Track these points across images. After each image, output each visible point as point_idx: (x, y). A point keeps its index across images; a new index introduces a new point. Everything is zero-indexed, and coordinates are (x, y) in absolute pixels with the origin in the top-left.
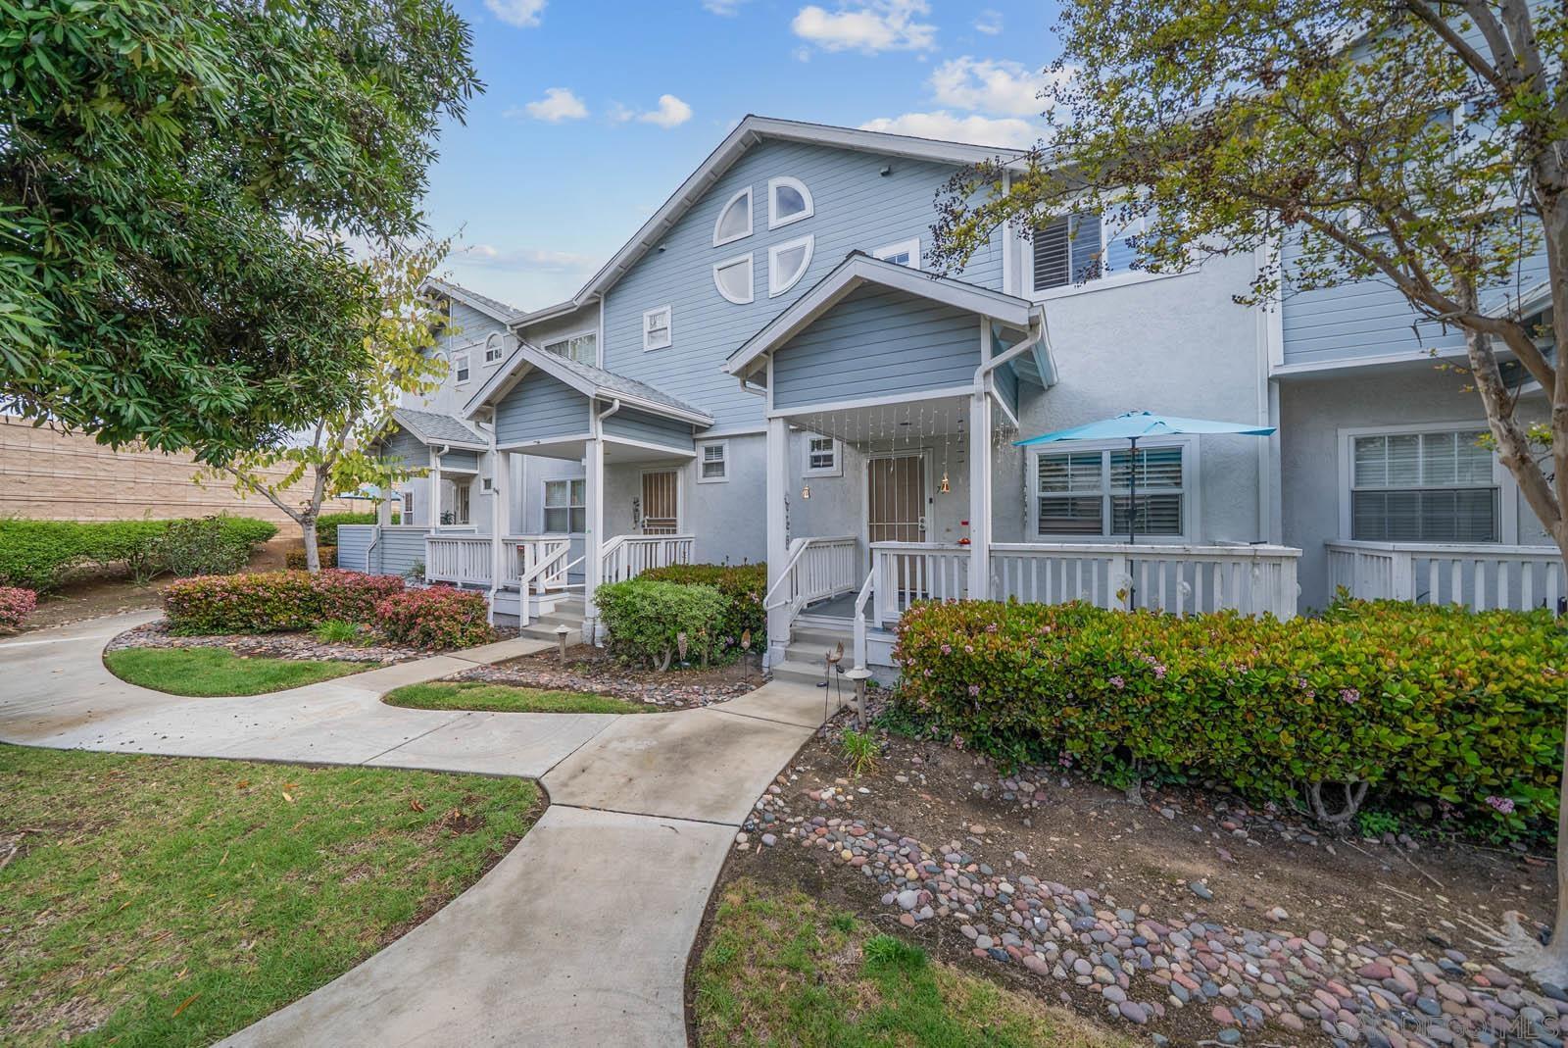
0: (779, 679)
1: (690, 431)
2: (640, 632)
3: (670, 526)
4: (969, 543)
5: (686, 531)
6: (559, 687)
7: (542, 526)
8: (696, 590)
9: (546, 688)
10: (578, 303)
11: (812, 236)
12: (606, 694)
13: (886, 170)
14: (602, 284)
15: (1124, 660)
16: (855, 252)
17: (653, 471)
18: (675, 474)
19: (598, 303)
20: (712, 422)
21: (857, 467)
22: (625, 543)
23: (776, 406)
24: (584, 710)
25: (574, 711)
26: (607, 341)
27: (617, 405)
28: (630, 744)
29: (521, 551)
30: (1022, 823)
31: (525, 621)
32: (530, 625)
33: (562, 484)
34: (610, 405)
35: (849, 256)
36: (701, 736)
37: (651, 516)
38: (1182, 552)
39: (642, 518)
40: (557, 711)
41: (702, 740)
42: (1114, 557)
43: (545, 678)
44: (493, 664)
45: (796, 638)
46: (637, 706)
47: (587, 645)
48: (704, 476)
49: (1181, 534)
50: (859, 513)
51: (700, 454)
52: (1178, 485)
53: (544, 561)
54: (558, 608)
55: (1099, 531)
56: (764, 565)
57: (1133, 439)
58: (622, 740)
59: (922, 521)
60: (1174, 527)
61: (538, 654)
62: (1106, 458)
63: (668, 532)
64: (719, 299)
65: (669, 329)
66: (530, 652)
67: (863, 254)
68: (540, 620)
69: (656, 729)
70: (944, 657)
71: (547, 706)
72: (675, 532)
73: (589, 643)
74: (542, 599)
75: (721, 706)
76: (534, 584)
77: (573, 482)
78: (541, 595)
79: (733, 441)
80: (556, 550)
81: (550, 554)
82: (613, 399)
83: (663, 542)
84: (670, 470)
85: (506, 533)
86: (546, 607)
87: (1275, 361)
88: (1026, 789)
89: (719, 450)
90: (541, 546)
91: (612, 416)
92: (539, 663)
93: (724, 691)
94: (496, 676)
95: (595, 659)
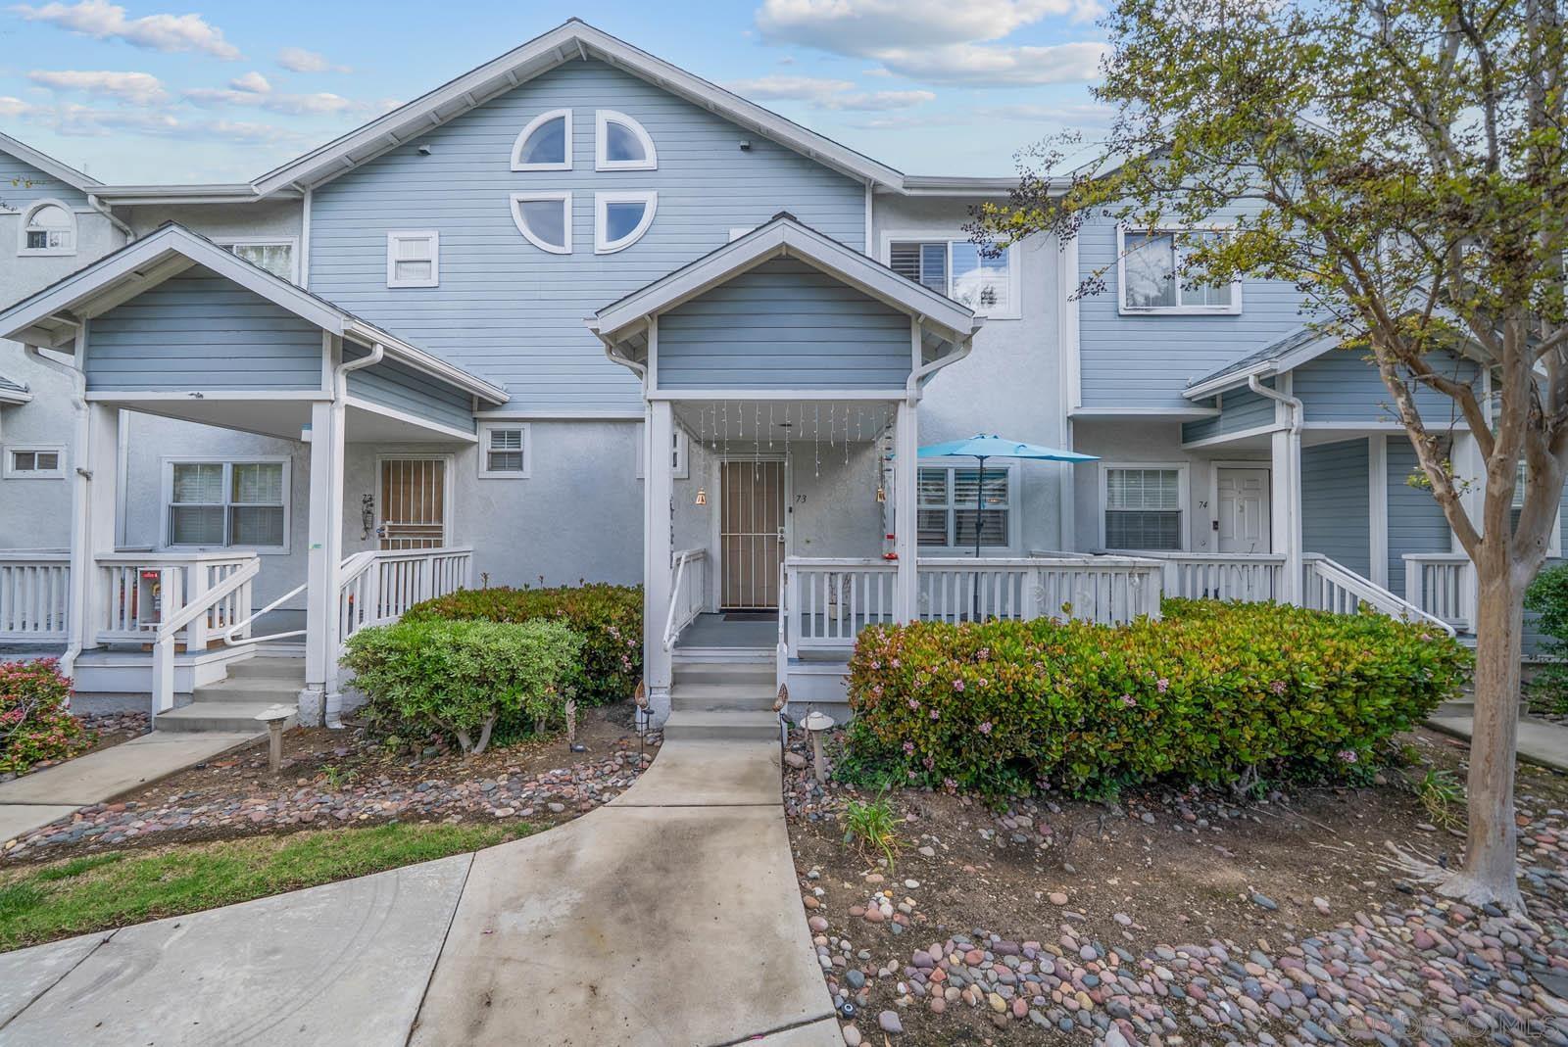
0: (672, 738)
1: (471, 404)
2: (448, 702)
3: (434, 536)
4: (896, 558)
5: (457, 542)
6: (302, 824)
7: (163, 535)
8: (540, 629)
9: (282, 832)
10: (264, 191)
11: (655, 193)
12: (410, 816)
13: (747, 144)
14: (311, 174)
15: (1133, 677)
16: (784, 215)
17: (401, 457)
18: (441, 464)
19: (300, 202)
20: (506, 398)
21: (708, 468)
22: (377, 564)
23: (660, 385)
24: (394, 861)
25: (374, 869)
26: (316, 260)
27: (379, 353)
28: (535, 911)
29: (152, 580)
30: (1062, 869)
31: (164, 701)
32: (176, 706)
33: (216, 468)
34: (369, 352)
35: (776, 218)
36: (642, 858)
37: (396, 520)
38: (1082, 564)
39: (378, 524)
40: (336, 878)
41: (648, 864)
42: (1029, 571)
43: (259, 809)
44: (111, 801)
45: (678, 679)
46: (492, 831)
47: (314, 728)
48: (489, 469)
49: (1007, 545)
50: (708, 521)
51: (484, 439)
52: (1006, 503)
53: (204, 596)
54: (233, 671)
55: (944, 543)
56: (640, 590)
57: (982, 458)
58: (515, 904)
59: (782, 532)
60: (1001, 539)
61: (213, 761)
62: (951, 475)
63: (428, 545)
64: (520, 240)
65: (435, 263)
66: (194, 760)
67: (793, 219)
68: (196, 696)
69: (561, 865)
70: (956, 695)
71: (309, 872)
72: (439, 544)
73: (317, 724)
74: (199, 660)
75: (626, 796)
76: (182, 635)
77: (236, 467)
78: (200, 653)
79: (537, 426)
80: (229, 578)
81: (218, 585)
82: (373, 343)
83: (430, 559)
84: (432, 458)
85: (106, 548)
86: (208, 672)
87: (1073, 404)
88: (1024, 824)
89: (515, 436)
90: (200, 573)
91: (364, 370)
92: (222, 780)
93: (607, 769)
94: (135, 827)
95: (340, 752)
